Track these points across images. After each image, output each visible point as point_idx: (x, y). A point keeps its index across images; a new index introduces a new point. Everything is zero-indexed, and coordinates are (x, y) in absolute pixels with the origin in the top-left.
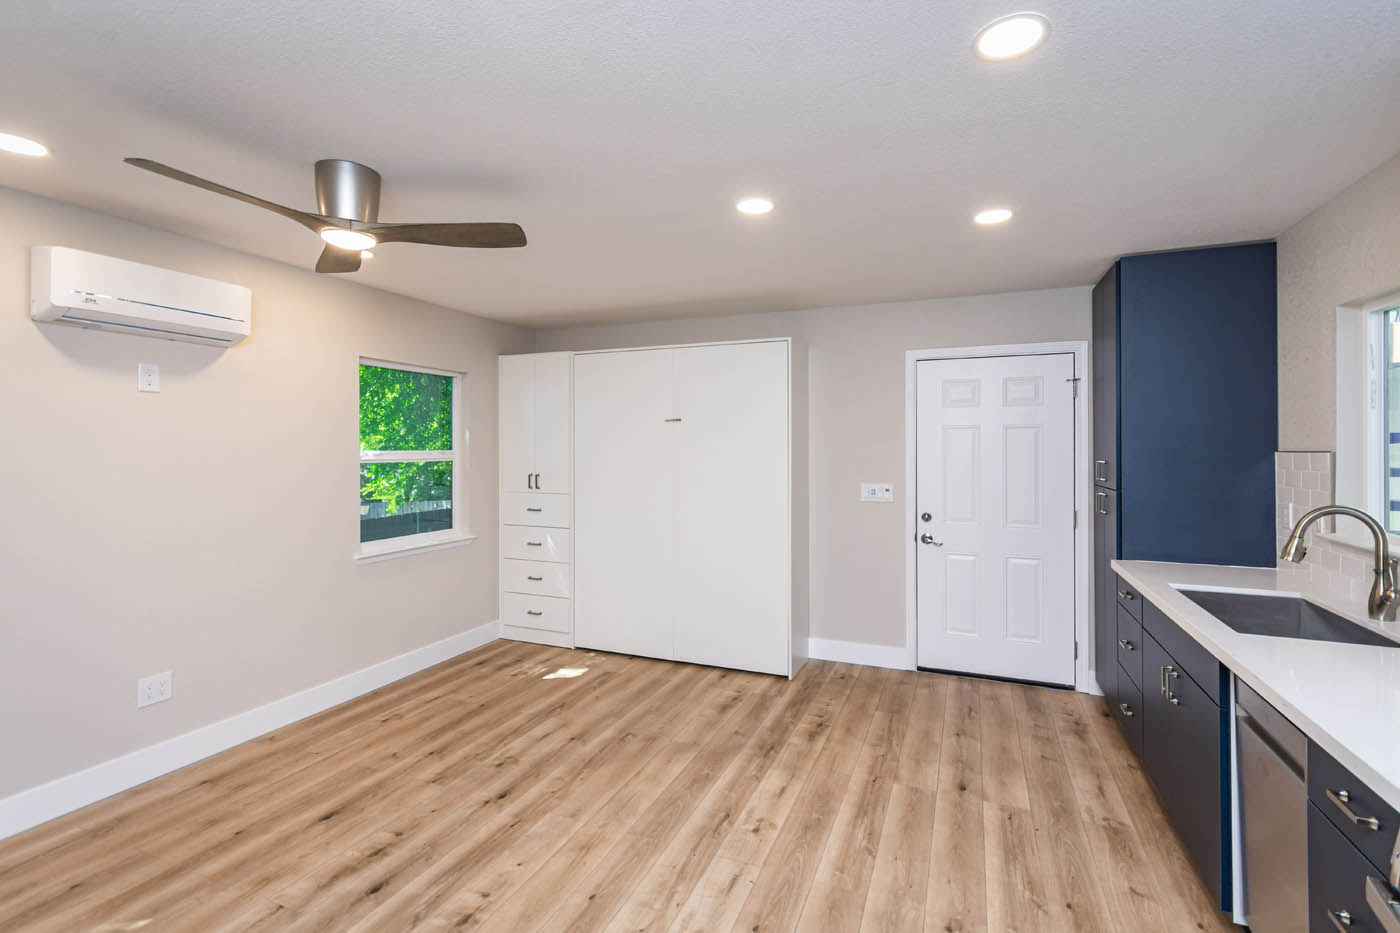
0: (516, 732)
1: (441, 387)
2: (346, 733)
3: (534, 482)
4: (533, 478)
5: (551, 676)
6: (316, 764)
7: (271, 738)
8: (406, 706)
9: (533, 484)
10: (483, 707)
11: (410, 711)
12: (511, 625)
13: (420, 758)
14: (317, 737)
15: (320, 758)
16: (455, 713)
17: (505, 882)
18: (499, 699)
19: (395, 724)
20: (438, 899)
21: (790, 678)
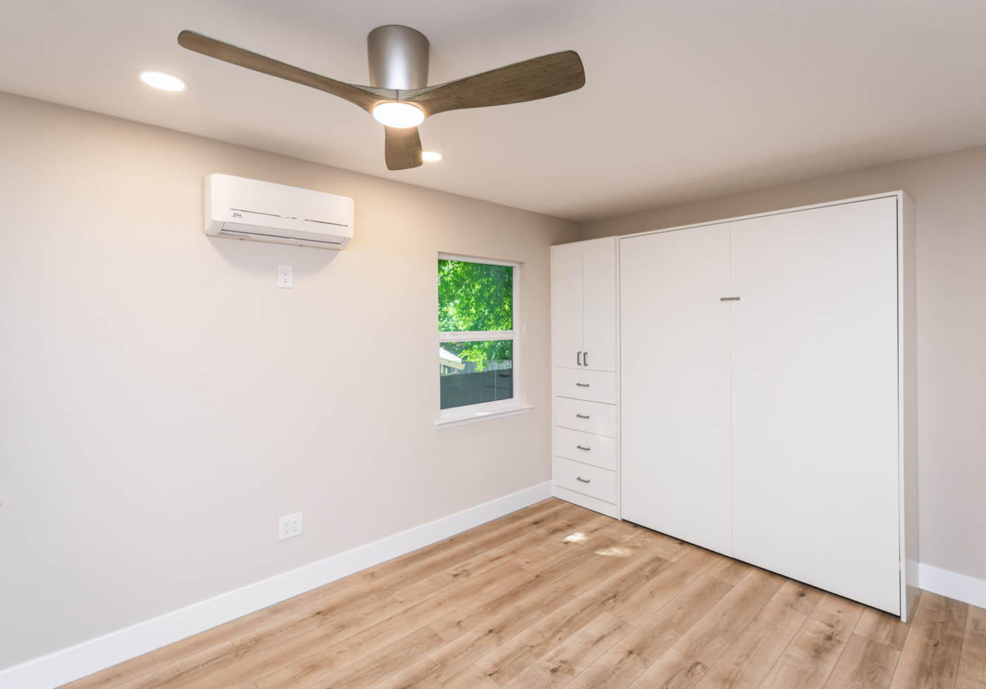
0: (570, 624)
1: (504, 277)
2: (424, 582)
3: (582, 359)
4: (581, 356)
5: (603, 553)
6: (398, 615)
7: (371, 574)
8: (474, 561)
9: (582, 361)
10: (538, 580)
11: (477, 567)
12: (562, 486)
13: (480, 635)
14: (403, 582)
15: (403, 609)
16: (513, 581)
18: (553, 572)
19: (464, 582)
21: (904, 619)
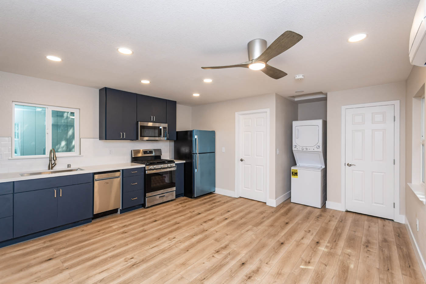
17: (208, 259)
20: (226, 257)
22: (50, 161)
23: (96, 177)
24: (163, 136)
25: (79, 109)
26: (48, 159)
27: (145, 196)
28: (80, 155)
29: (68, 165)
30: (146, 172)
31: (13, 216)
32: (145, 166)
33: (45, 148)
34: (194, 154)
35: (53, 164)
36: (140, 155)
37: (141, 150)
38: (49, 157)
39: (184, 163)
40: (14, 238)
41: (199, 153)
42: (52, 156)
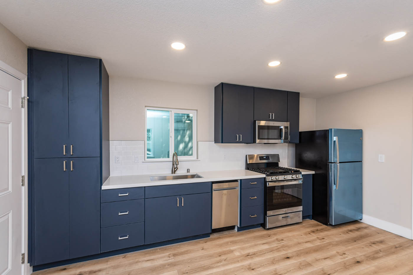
22: (173, 165)
23: (215, 186)
24: (284, 138)
25: (197, 110)
26: (172, 163)
27: (265, 214)
28: (197, 160)
29: (188, 169)
30: (267, 185)
31: (145, 222)
32: (265, 177)
33: (169, 151)
34: (332, 163)
35: (175, 168)
36: (254, 161)
37: (256, 155)
38: (172, 161)
39: (313, 174)
40: (146, 244)
41: (340, 163)
42: (175, 160)
